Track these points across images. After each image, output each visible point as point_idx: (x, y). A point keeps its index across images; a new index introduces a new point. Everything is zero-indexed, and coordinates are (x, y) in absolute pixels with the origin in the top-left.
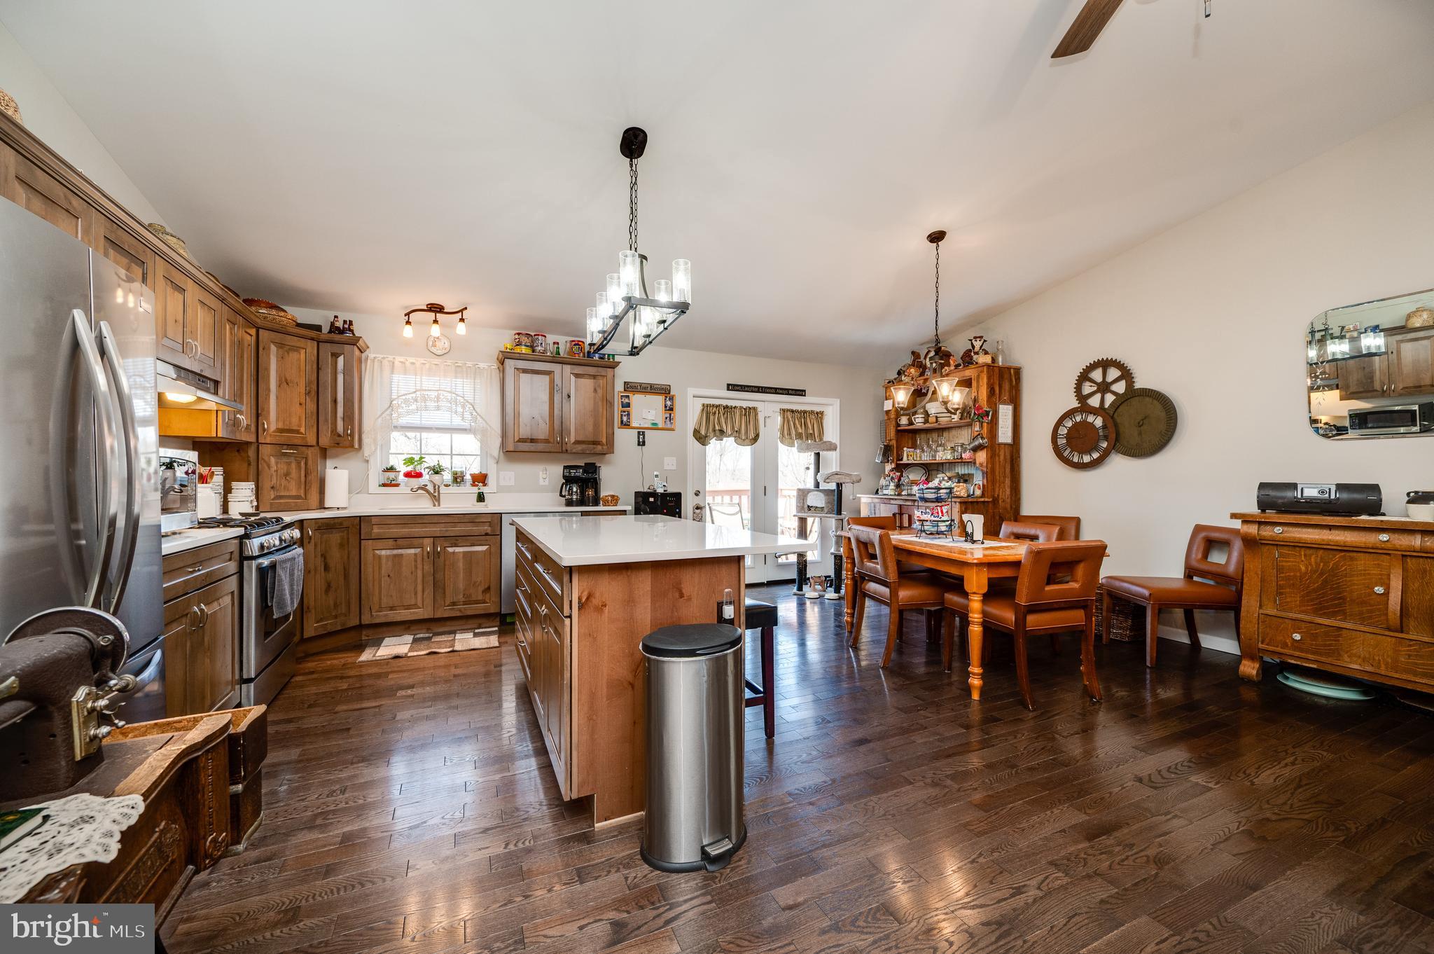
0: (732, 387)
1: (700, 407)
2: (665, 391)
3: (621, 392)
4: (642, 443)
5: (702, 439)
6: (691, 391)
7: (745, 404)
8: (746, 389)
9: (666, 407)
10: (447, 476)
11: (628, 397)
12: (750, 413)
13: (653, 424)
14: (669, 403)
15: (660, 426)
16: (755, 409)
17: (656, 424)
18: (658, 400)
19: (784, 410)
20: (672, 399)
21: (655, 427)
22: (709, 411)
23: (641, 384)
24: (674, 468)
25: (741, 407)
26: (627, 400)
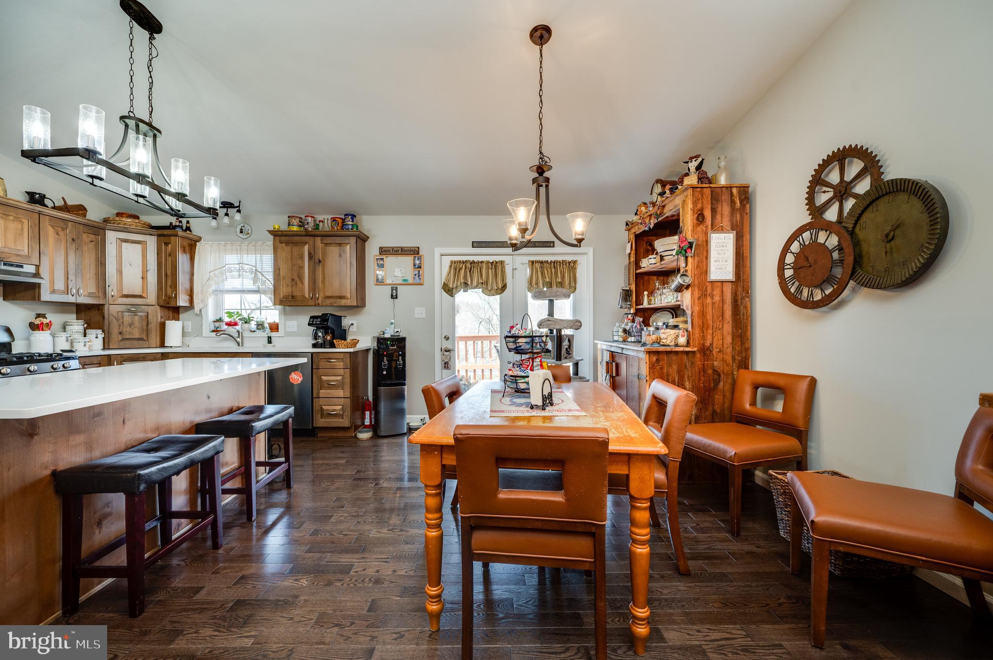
0: (476, 244)
1: (449, 264)
2: (415, 252)
3: (376, 256)
4: (394, 297)
5: (449, 290)
6: (437, 251)
7: (491, 259)
8: (491, 245)
9: (414, 265)
10: (253, 325)
11: (382, 259)
12: (497, 267)
13: (404, 280)
14: (417, 262)
15: (410, 282)
16: (502, 262)
17: (406, 280)
18: (408, 260)
19: (533, 262)
20: (420, 258)
21: (405, 283)
22: (456, 267)
23: (393, 248)
24: (424, 316)
25: (488, 262)
26: (381, 262)
